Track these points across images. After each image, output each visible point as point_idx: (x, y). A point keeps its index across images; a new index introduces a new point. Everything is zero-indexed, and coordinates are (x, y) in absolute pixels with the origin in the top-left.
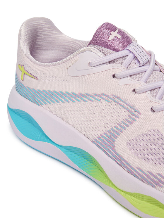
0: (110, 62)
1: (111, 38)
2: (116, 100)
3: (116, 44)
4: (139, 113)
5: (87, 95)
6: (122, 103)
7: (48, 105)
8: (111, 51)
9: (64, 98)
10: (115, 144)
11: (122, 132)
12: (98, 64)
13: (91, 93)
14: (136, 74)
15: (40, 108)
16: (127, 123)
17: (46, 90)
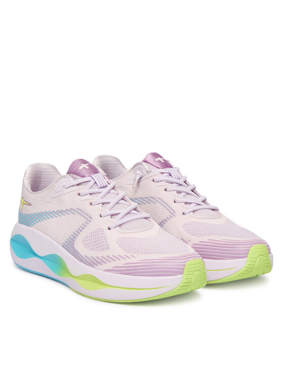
0: (78, 185)
1: (80, 168)
2: (79, 211)
3: (84, 172)
4: (92, 219)
5: (62, 212)
6: (82, 213)
7: (37, 225)
8: (80, 177)
9: (47, 216)
10: (75, 243)
11: (79, 233)
12: (69, 186)
13: (64, 209)
14: (95, 193)
15: (31, 229)
16: (83, 226)
17: (36, 212)
